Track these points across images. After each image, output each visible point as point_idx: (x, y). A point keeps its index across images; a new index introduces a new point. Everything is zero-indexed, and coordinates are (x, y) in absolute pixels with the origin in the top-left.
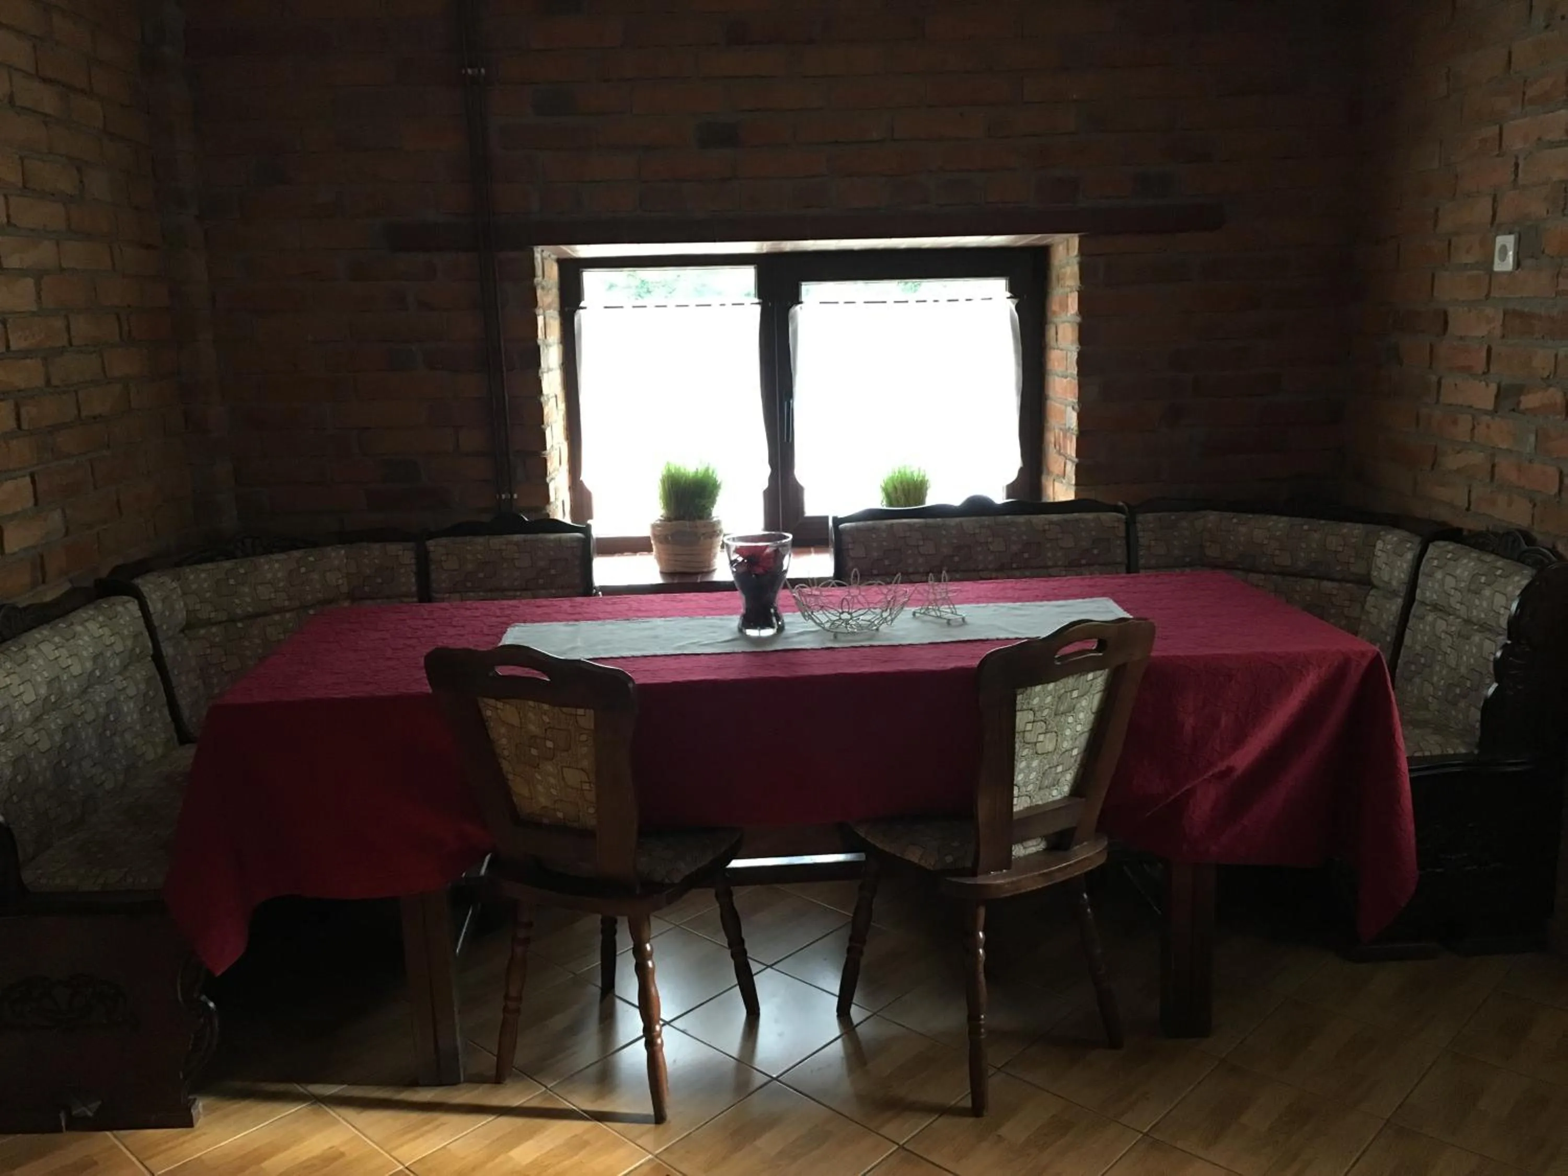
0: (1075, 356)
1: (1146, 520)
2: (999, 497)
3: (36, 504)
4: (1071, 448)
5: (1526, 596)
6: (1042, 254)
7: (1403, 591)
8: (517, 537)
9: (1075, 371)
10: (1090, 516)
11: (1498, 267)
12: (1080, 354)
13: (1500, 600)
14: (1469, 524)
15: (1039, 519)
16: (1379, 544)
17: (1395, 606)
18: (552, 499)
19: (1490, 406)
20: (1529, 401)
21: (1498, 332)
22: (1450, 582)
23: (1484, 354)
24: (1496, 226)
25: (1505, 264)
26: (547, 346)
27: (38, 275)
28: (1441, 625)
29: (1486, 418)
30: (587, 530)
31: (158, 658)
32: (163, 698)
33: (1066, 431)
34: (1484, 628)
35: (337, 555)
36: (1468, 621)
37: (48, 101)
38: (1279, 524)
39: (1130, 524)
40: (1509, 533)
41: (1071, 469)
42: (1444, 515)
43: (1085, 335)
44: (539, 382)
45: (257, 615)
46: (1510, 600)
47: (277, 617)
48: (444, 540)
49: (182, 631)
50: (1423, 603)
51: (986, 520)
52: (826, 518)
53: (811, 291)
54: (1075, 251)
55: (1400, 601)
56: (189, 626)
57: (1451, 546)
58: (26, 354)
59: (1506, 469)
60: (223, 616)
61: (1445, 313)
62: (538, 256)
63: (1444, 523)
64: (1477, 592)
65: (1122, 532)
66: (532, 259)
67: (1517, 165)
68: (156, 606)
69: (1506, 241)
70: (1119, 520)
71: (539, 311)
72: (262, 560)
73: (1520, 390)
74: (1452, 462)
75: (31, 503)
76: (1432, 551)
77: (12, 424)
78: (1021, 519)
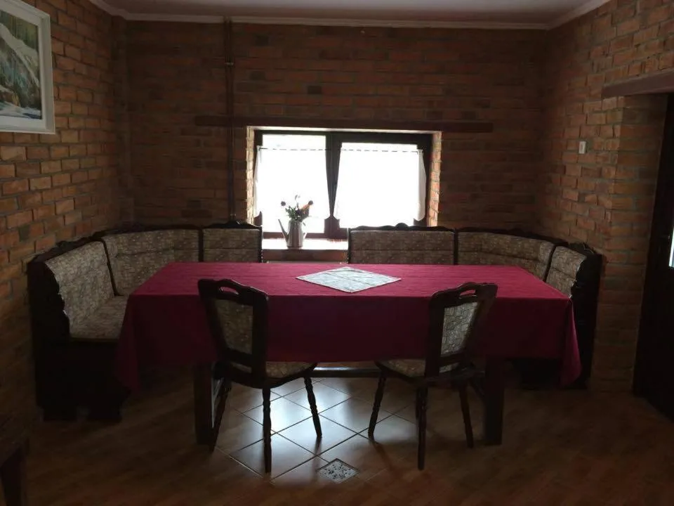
0: (439, 174)
1: (462, 235)
2: (410, 224)
3: (75, 208)
4: (436, 208)
5: (583, 265)
6: (430, 138)
7: (547, 262)
8: (235, 230)
9: (439, 180)
10: (441, 232)
11: (580, 152)
12: (441, 174)
13: (575, 266)
14: (570, 241)
15: (423, 233)
16: (541, 247)
17: (544, 268)
18: (248, 216)
19: (577, 200)
20: (588, 198)
21: (579, 174)
22: (561, 260)
23: (575, 181)
24: (581, 138)
25: (582, 151)
26: (249, 161)
27: (79, 130)
28: (557, 275)
29: (575, 204)
30: (261, 229)
31: (109, 264)
32: (109, 279)
33: (435, 201)
34: (570, 276)
35: (170, 233)
36: (565, 274)
37: (83, 70)
38: (508, 238)
39: (456, 236)
40: (581, 244)
41: (436, 215)
42: (562, 237)
43: (443, 168)
44: (246, 174)
45: (141, 253)
46: (577, 266)
47: (148, 254)
48: (209, 230)
49: (116, 257)
50: (553, 268)
51: (404, 232)
52: (346, 229)
53: (345, 145)
54: (440, 137)
55: (546, 267)
56: (118, 255)
57: (563, 248)
58: (74, 157)
59: (580, 222)
60: (130, 252)
61: (565, 167)
62: (248, 129)
63: (561, 240)
64: (568, 264)
65: (453, 238)
66: (246, 130)
67: (587, 118)
68: (109, 247)
69: (583, 144)
70: (452, 234)
71: (247, 149)
72: (145, 233)
73: (585, 195)
74: (565, 218)
75: (73, 208)
76: (557, 249)
77: (69, 181)
78: (417, 232)
